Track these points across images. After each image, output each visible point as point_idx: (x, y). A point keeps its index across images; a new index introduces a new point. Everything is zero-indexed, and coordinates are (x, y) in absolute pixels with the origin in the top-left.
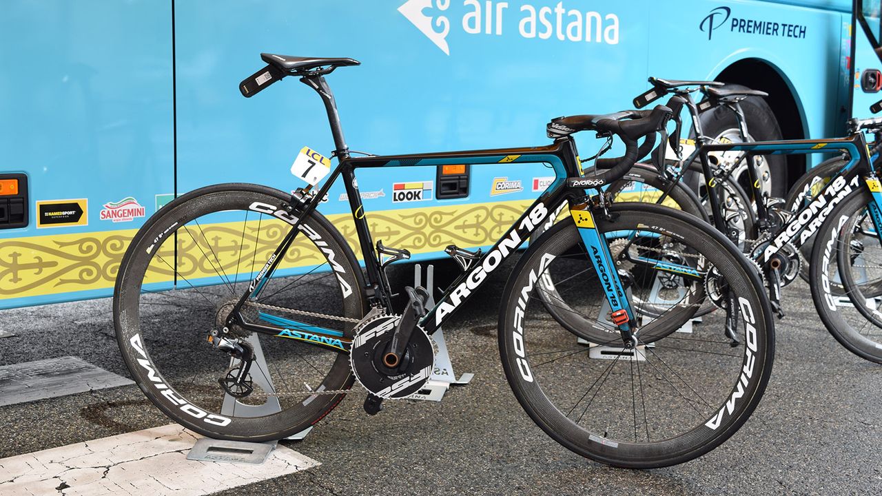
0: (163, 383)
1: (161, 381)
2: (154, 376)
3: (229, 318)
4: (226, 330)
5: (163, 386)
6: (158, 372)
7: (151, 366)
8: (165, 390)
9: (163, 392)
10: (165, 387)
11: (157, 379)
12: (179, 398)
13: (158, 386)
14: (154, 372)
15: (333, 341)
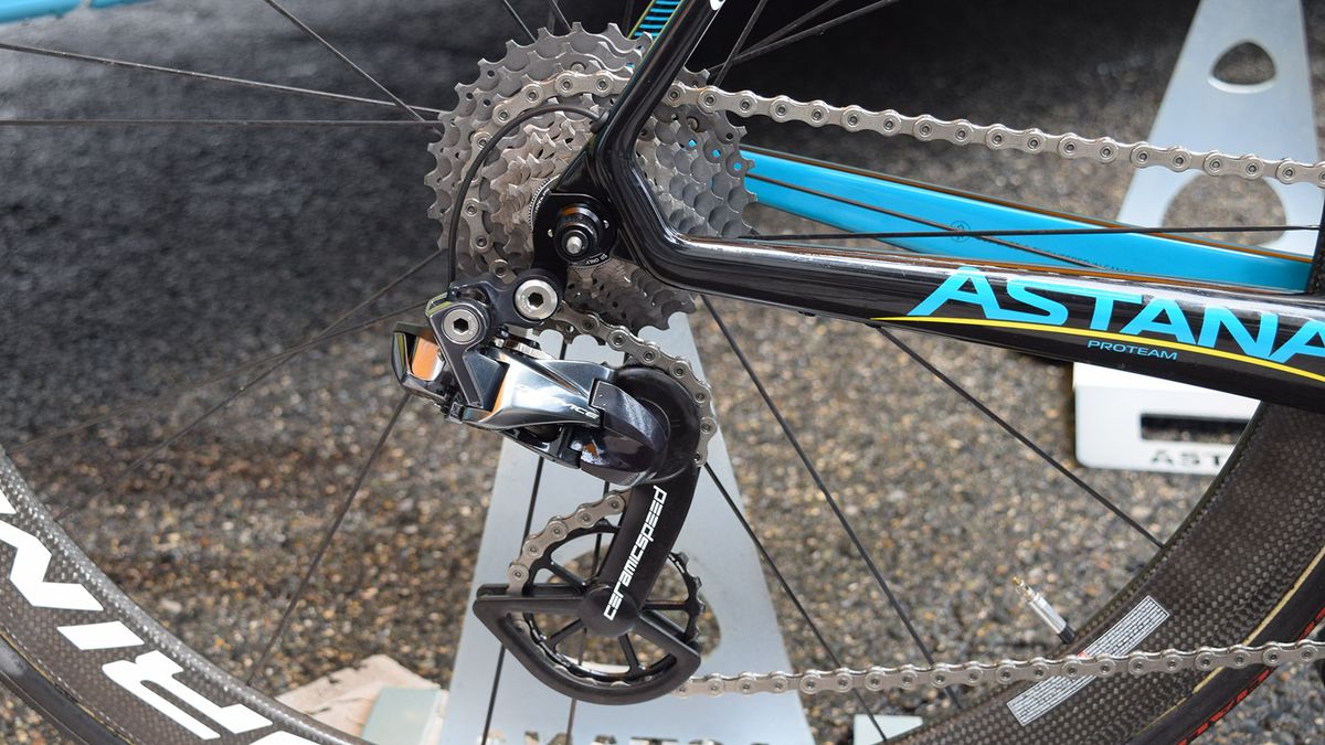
0: (109, 614)
1: (94, 605)
2: (51, 576)
3: (552, 212)
4: (536, 299)
5: (114, 635)
6: (69, 549)
7: (20, 521)
8: (129, 654)
9: (116, 671)
10: (126, 638)
11: (74, 596)
12: (223, 699)
13: (84, 637)
14: (44, 556)
15: (1286, 331)
